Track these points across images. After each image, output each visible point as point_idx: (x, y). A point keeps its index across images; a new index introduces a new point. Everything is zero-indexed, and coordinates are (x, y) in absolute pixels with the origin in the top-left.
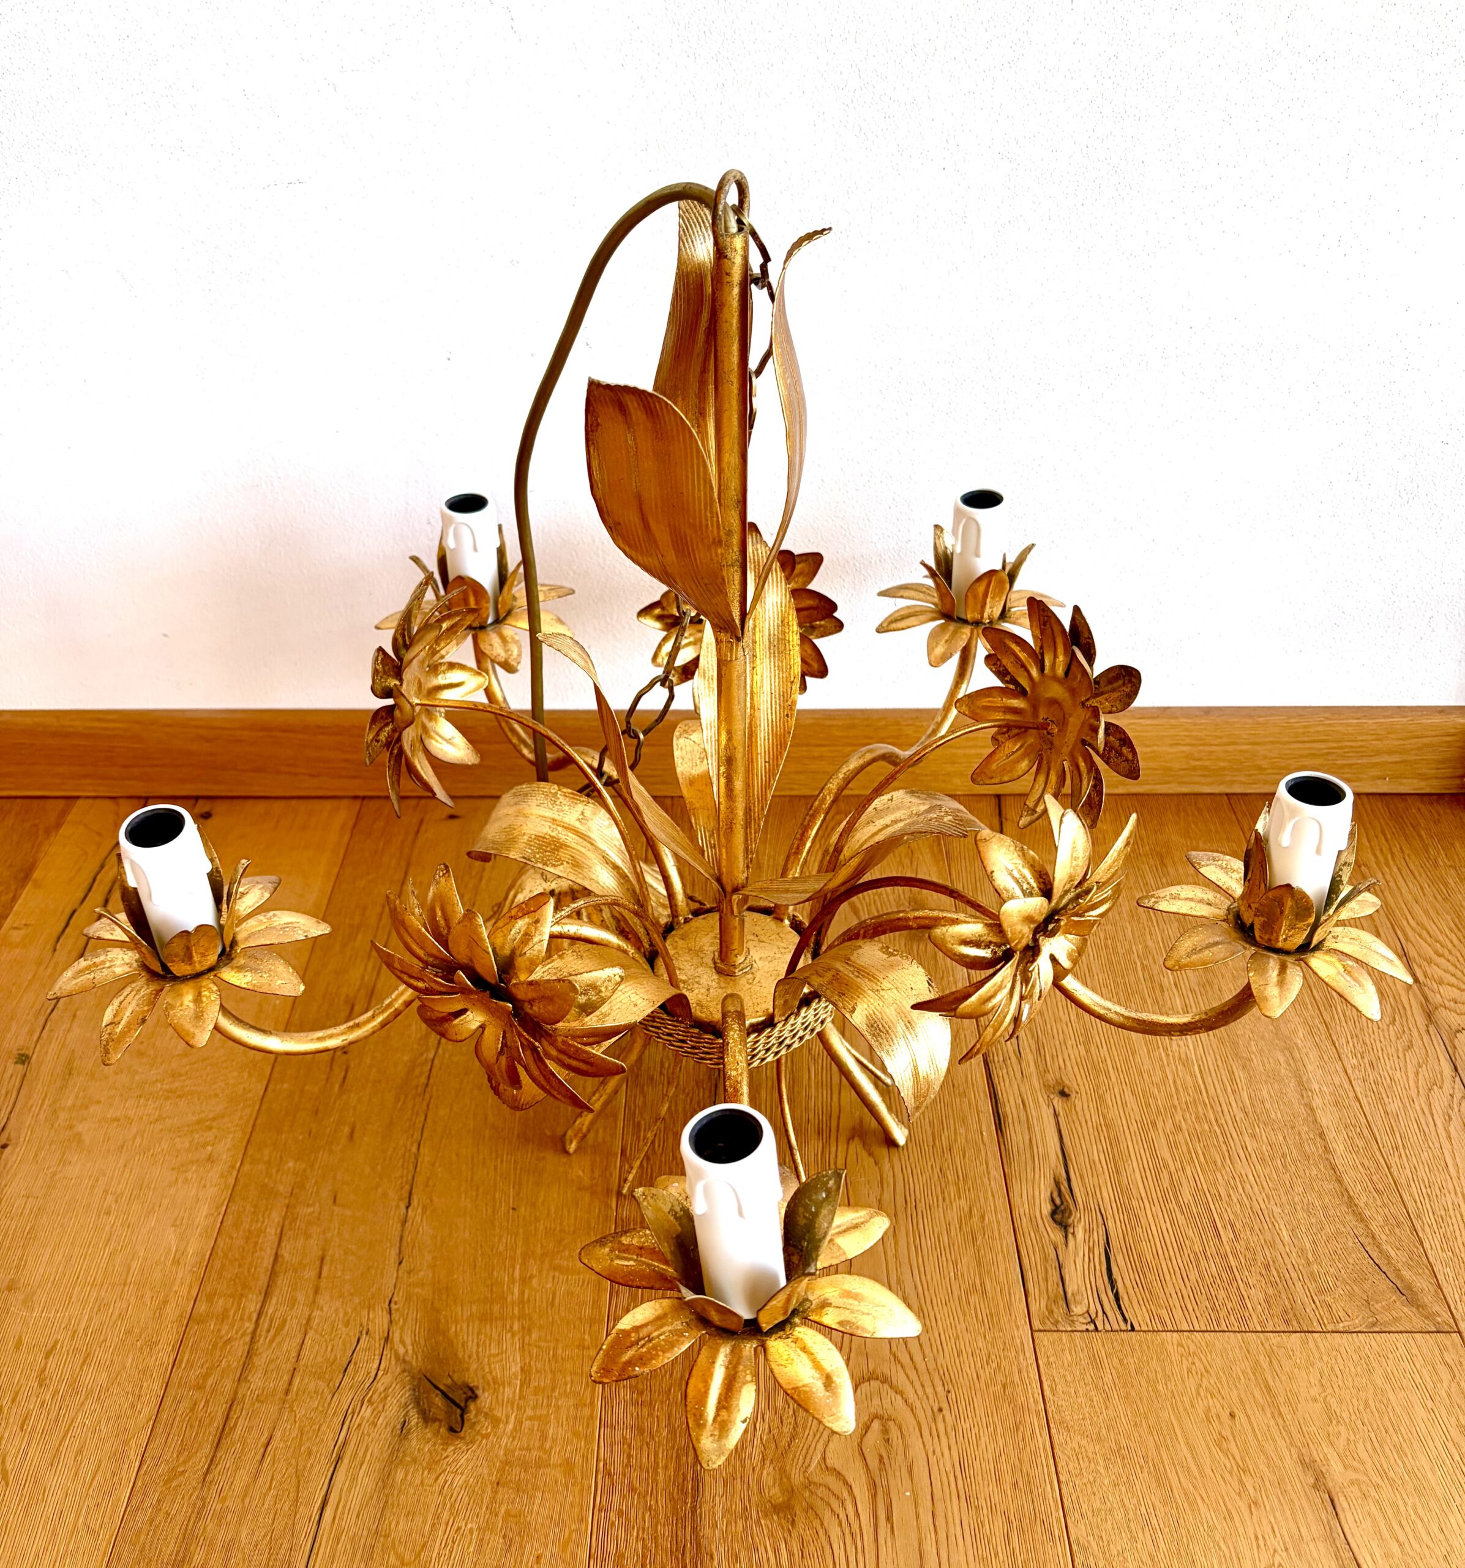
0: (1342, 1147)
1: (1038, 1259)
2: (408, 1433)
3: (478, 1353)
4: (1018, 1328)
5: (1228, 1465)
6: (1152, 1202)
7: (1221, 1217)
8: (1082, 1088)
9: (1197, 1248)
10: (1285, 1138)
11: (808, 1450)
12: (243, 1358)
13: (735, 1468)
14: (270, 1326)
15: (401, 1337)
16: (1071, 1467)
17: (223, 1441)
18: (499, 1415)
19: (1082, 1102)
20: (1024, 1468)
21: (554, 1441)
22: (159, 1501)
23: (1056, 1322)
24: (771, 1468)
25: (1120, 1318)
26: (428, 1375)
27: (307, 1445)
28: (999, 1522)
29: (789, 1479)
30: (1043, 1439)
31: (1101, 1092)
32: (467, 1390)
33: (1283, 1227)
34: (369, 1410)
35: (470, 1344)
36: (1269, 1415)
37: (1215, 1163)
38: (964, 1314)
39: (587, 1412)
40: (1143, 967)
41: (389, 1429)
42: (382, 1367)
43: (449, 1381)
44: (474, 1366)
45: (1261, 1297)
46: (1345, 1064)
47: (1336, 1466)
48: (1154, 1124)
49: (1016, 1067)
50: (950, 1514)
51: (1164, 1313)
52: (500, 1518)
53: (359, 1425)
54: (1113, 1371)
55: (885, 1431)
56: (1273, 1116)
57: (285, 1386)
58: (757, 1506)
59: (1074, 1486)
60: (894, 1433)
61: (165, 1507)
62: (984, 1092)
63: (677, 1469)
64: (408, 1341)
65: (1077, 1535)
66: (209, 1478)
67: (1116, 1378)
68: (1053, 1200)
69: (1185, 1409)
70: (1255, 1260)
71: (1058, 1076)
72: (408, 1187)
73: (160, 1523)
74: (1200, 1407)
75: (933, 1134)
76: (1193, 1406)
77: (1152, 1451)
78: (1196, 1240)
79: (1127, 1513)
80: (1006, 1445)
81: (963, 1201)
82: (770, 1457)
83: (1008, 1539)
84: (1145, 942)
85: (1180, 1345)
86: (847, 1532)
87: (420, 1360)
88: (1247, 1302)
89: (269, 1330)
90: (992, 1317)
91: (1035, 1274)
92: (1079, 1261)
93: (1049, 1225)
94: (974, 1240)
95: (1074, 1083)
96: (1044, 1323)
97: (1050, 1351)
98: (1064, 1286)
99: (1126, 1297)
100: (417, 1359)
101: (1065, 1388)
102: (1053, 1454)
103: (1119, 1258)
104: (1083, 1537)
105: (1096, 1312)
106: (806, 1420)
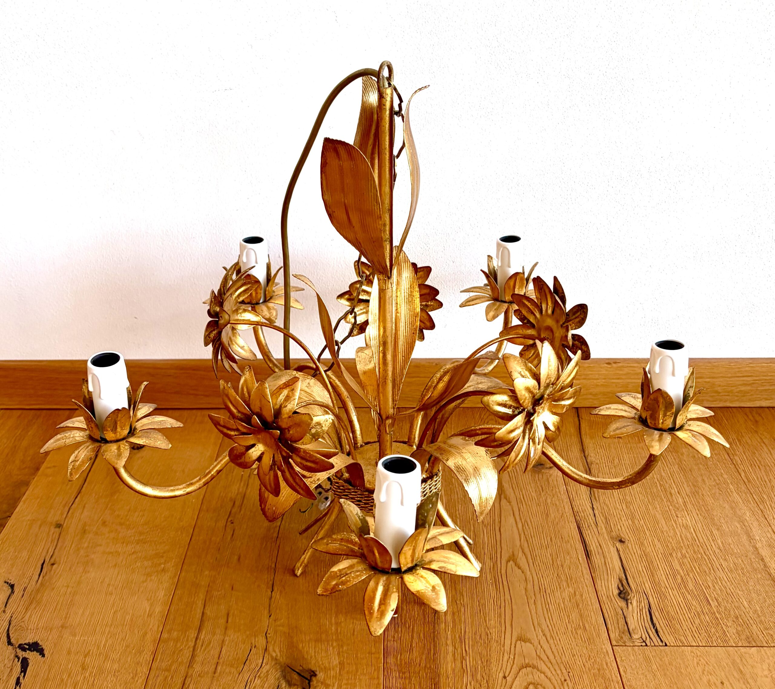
1: (613, 614)
3: (315, 656)
4: (604, 645)
6: (672, 588)
7: (711, 596)
8: (631, 539)
9: (699, 609)
10: (742, 561)
12: (190, 657)
14: (203, 643)
15: (273, 648)
18: (329, 683)
19: (632, 545)
23: (625, 642)
25: (659, 640)
26: (289, 665)
31: (641, 540)
32: (311, 672)
33: (744, 600)
34: (259, 680)
35: (311, 651)
36: (742, 683)
37: (705, 572)
38: (575, 638)
39: (376, 682)
40: (661, 485)
42: (264, 661)
43: (301, 668)
44: (313, 662)
45: (735, 631)
48: (671, 554)
49: (595, 530)
51: (683, 639)
53: (255, 687)
54: (657, 664)
56: (735, 551)
57: (213, 670)
62: (579, 541)
64: (277, 650)
67: (658, 666)
68: (619, 588)
69: (697, 680)
70: (729, 614)
71: (618, 533)
72: (271, 583)
74: (706, 681)
75: (552, 559)
76: (701, 679)
78: (698, 606)
81: (571, 589)
85: (692, 652)
87: (284, 658)
88: (727, 633)
89: (202, 646)
90: (590, 639)
91: (612, 621)
92: (635, 615)
93: (618, 599)
94: (578, 605)
95: (627, 536)
96: (618, 642)
97: (622, 655)
98: (627, 626)
99: (661, 631)
100: (283, 658)
101: (631, 671)
103: (657, 613)
105: (646, 637)
106: (493, 685)
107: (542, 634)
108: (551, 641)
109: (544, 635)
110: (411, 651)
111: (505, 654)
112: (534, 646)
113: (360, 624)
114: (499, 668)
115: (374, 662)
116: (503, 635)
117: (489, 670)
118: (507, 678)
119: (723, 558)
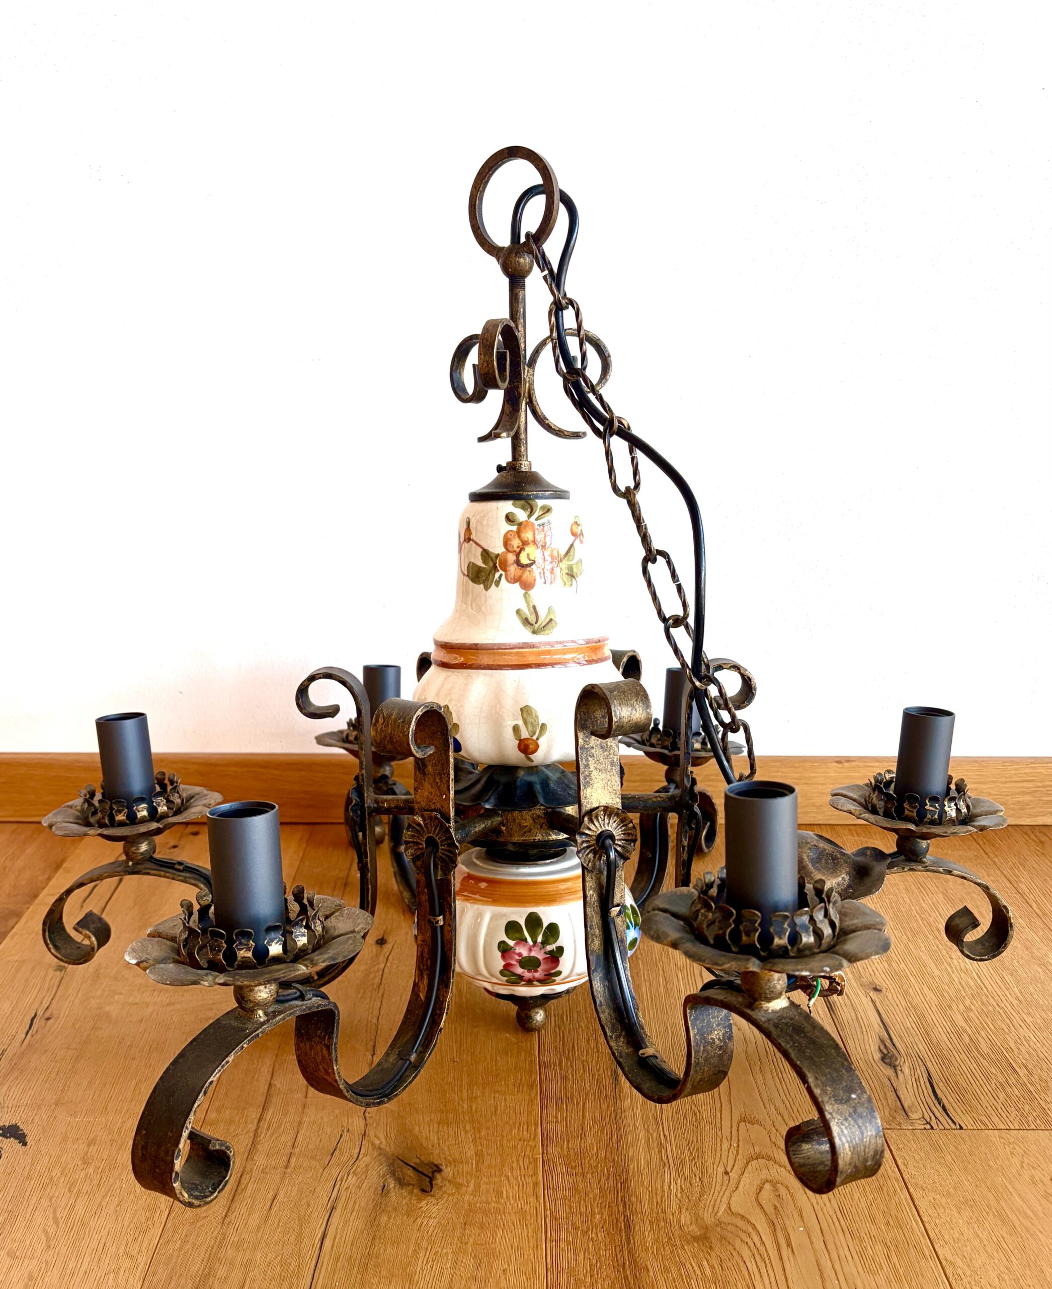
1: (877, 1086)
2: (388, 1192)
3: (439, 1144)
7: (1015, 1062)
8: (890, 986)
9: (1002, 1079)
11: (715, 1202)
12: (249, 1146)
13: (657, 1213)
14: (269, 1127)
15: (375, 1133)
16: (930, 1213)
17: (236, 1198)
18: (461, 1181)
19: (891, 994)
20: (892, 1214)
21: (507, 1198)
22: (186, 1236)
23: (900, 1124)
24: (687, 1215)
25: (950, 1121)
26: (400, 1157)
27: (305, 1200)
28: (879, 1247)
29: (703, 1219)
30: (904, 1197)
31: (904, 988)
32: (433, 1166)
34: (354, 1179)
35: (432, 1138)
37: (1002, 1028)
39: (532, 1180)
40: (922, 919)
41: (372, 1190)
42: (362, 1151)
43: (418, 1161)
44: (436, 1152)
48: (950, 1007)
50: (838, 1242)
51: (984, 1119)
52: (469, 1245)
53: (347, 1188)
54: (951, 1154)
55: (776, 1189)
56: (1041, 1003)
57: (285, 1163)
58: (680, 1237)
59: (936, 1225)
60: (783, 1191)
61: (192, 1239)
63: (610, 1214)
64: (382, 1136)
65: (944, 1255)
66: (227, 1221)
67: (954, 1158)
68: (881, 1051)
69: (1013, 1176)
71: (870, 979)
72: (371, 1044)
73: (188, 1250)
74: (1026, 1176)
76: (1020, 1175)
77: (993, 1203)
78: (999, 1075)
79: (981, 1241)
80: (874, 1199)
82: (685, 1206)
83: (888, 1259)
84: (920, 905)
86: (756, 1254)
87: (392, 1147)
88: (1048, 1111)
89: (268, 1129)
91: (876, 1095)
92: (908, 1085)
93: (881, 1066)
95: (884, 984)
96: (890, 1124)
97: (898, 1141)
98: (900, 1102)
99: (951, 1108)
100: (390, 1146)
101: (915, 1163)
102: (914, 1204)
103: (941, 1084)
104: (949, 1256)
105: (930, 1118)
106: (710, 1184)
107: (775, 1113)
109: (779, 1114)
110: (582, 1137)
111: (724, 1140)
112: (765, 1129)
113: (506, 1099)
114: (718, 1160)
115: (528, 1153)
116: (718, 1114)
117: (702, 1163)
118: (730, 1174)
119: (1026, 1011)
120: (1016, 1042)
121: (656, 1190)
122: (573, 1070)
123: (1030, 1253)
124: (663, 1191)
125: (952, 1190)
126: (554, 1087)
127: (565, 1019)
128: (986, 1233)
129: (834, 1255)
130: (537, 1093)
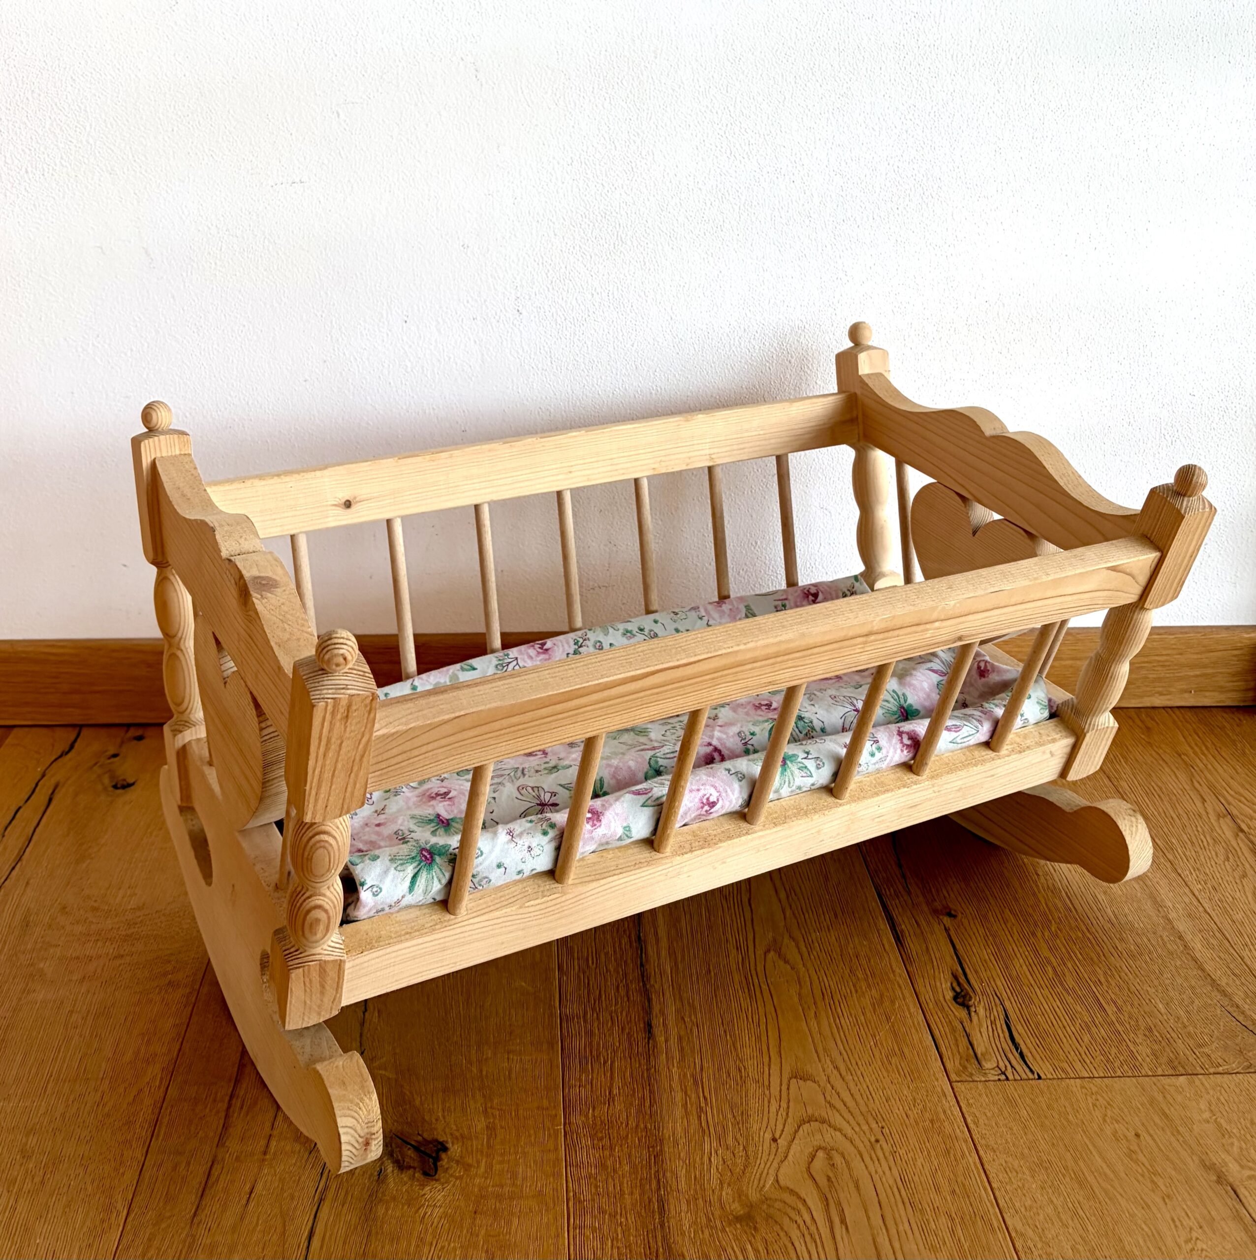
0: (1199, 945)
1: (947, 1030)
2: (386, 1177)
3: (444, 1118)
4: (937, 1080)
5: (1140, 1171)
6: (1040, 987)
7: (1104, 997)
8: (966, 910)
9: (1087, 1019)
10: (1149, 940)
11: (762, 1174)
12: (220, 1129)
13: (696, 1191)
14: (243, 1104)
16: (1001, 1177)
17: (206, 1192)
18: (470, 1161)
19: (968, 920)
20: (959, 1180)
21: (524, 1179)
23: (971, 1075)
24: (730, 1191)
25: (1027, 1070)
26: (400, 1136)
27: (288, 1193)
28: (943, 1220)
29: (747, 1196)
30: (973, 1159)
31: (983, 913)
32: (437, 1144)
33: (1158, 1001)
35: (436, 1110)
36: (1169, 1133)
37: (1092, 959)
38: (888, 1072)
39: (553, 1155)
41: (367, 1175)
43: (420, 1138)
44: (441, 1127)
45: (1149, 1051)
46: (1192, 888)
47: (1233, 1167)
48: (1034, 934)
49: (906, 898)
50: (897, 1216)
51: (1065, 1065)
54: (1028, 1108)
55: (830, 1158)
56: (1136, 925)
57: (263, 1149)
58: (720, 1218)
59: (1006, 1191)
60: (838, 1160)
62: (882, 916)
63: (642, 1194)
65: (1013, 1225)
66: (196, 1220)
67: (1030, 1113)
68: (953, 989)
69: (1095, 1132)
70: (1138, 1025)
71: (944, 903)
74: (1108, 1131)
76: (1101, 1130)
77: (1072, 1164)
78: (1084, 1013)
79: (1056, 1208)
80: (939, 1164)
81: (874, 991)
82: (728, 1181)
83: (953, 1232)
85: (1082, 1087)
86: (806, 1233)
87: (391, 1121)
88: (1136, 1054)
89: (241, 1108)
90: (913, 1073)
91: (946, 1041)
92: (984, 1030)
93: (955, 1007)
94: (888, 1019)
95: (959, 907)
96: (961, 1077)
97: (969, 1096)
98: (973, 1049)
99: (1029, 1055)
101: (986, 1121)
102: (984, 1169)
103: (1019, 1028)
104: (1019, 1226)
105: (1006, 1067)
106: (756, 1153)
107: (831, 1067)
108: (849, 1078)
109: (836, 1068)
110: (611, 1100)
111: (773, 1101)
112: (819, 1086)
113: (521, 1059)
114: (764, 1125)
115: (548, 1124)
116: (766, 1069)
117: (747, 1129)
118: (779, 1141)
119: (1118, 936)
120: (1105, 973)
121: (695, 1161)
122: (599, 1023)
123: (1108, 1220)
124: (703, 1164)
125: (1026, 1151)
126: (578, 1043)
127: (590, 962)
128: (1062, 1199)
129: (893, 1231)
130: (558, 1051)
